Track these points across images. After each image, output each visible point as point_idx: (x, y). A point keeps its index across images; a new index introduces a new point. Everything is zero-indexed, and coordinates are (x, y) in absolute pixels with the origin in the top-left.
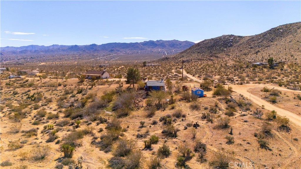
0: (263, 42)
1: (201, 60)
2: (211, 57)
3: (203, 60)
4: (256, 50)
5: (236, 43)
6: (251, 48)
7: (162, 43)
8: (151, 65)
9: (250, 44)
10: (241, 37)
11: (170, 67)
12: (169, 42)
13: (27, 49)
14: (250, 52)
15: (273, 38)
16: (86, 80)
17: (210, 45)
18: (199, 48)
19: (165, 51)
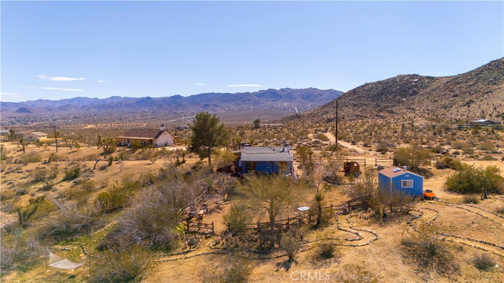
0: (477, 85)
1: (361, 116)
2: (381, 111)
3: (366, 117)
4: (467, 99)
5: (423, 89)
6: (456, 96)
7: (289, 93)
8: (269, 126)
9: (451, 88)
10: (432, 78)
11: (305, 130)
12: (301, 92)
13: (71, 104)
14: (453, 103)
15: (496, 77)
16: (118, 149)
17: (376, 93)
18: (356, 98)
19: (294, 107)
